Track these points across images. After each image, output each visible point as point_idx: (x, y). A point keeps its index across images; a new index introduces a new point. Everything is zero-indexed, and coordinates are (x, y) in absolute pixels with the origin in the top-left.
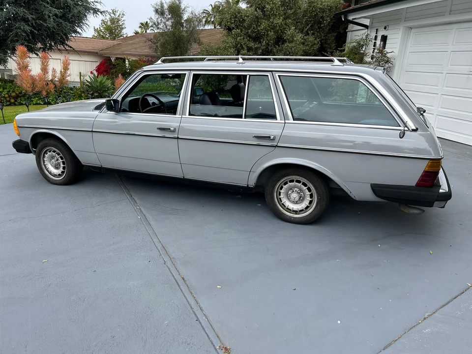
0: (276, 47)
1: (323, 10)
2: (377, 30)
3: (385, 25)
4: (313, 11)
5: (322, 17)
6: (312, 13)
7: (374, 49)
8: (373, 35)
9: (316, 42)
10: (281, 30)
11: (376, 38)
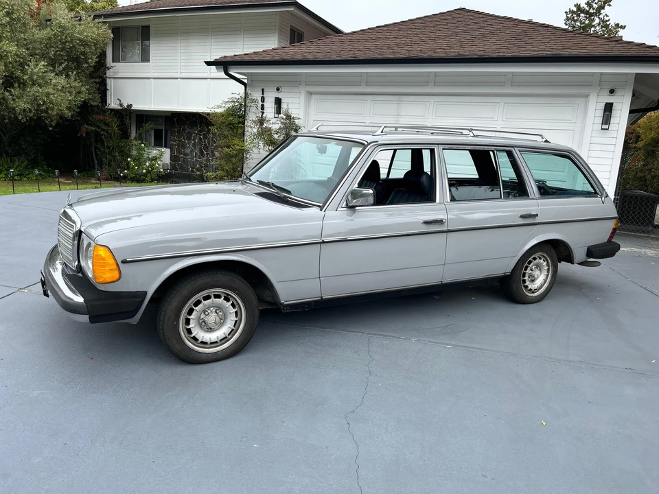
0: (9, 91)
1: (84, 43)
2: (263, 90)
3: (278, 85)
4: (67, 42)
5: (84, 53)
6: (64, 43)
7: (263, 113)
8: (257, 95)
9: (83, 89)
10: (10, 63)
11: (263, 99)
